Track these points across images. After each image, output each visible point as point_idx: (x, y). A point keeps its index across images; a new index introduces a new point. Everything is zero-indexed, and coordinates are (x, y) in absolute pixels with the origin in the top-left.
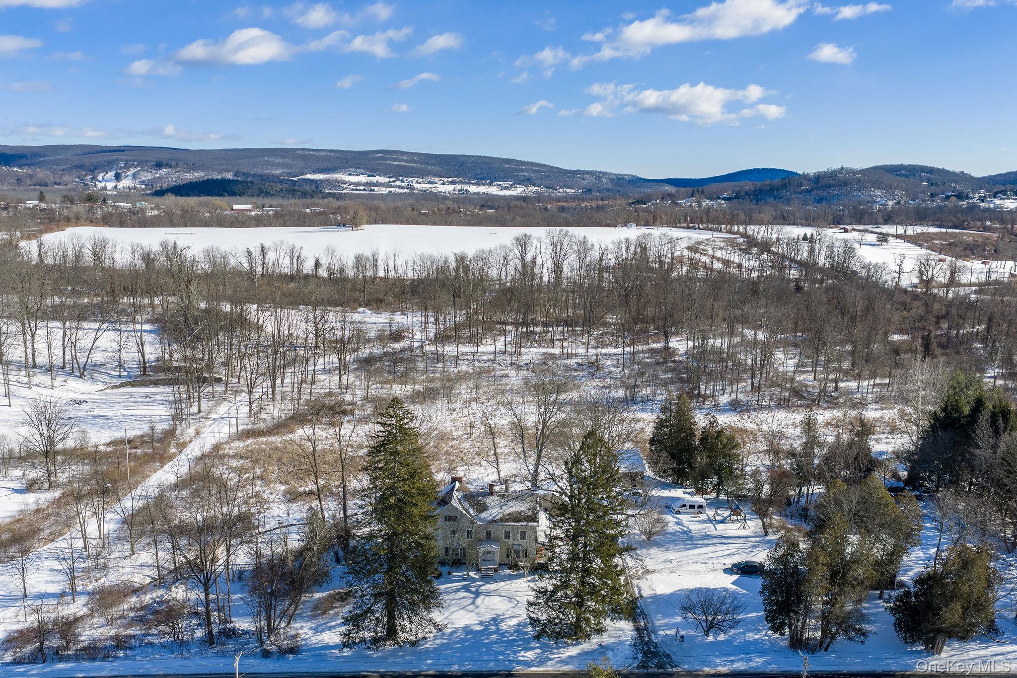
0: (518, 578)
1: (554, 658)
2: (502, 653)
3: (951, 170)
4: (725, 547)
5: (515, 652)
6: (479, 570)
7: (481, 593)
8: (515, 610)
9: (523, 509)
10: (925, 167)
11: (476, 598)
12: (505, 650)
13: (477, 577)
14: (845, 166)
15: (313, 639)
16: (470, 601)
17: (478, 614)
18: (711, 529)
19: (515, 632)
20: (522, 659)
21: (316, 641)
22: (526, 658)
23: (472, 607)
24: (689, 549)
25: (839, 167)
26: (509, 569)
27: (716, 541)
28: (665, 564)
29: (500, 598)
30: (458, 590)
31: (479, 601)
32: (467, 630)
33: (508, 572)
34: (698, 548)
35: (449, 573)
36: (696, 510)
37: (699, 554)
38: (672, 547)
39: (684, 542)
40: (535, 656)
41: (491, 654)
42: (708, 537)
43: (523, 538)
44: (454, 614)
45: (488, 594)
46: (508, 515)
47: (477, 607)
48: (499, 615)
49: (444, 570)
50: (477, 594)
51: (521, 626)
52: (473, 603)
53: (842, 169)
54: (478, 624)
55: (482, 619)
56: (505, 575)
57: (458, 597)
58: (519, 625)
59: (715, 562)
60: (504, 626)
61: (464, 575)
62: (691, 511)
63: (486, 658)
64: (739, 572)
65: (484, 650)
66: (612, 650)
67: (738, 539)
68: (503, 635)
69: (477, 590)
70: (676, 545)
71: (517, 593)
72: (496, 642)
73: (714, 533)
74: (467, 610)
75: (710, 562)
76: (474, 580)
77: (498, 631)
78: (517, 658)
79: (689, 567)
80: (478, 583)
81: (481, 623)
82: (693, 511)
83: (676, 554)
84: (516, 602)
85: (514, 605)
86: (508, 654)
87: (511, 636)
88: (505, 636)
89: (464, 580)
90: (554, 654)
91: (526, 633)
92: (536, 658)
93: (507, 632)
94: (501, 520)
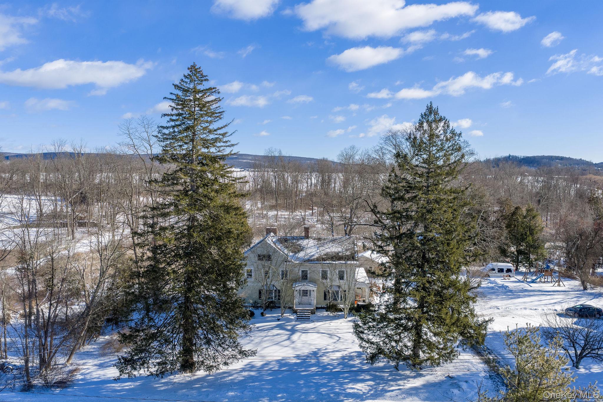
0: (337, 319)
1: (392, 391)
2: (324, 385)
3: (574, 158)
4: (549, 297)
5: (341, 384)
6: (295, 312)
7: (297, 330)
8: (336, 345)
9: (340, 250)
10: (558, 156)
11: (291, 335)
12: (329, 382)
13: (293, 318)
14: (511, 154)
15: (94, 373)
16: (286, 337)
17: (294, 348)
18: (526, 286)
19: (339, 364)
20: (351, 391)
21: (98, 376)
22: (356, 391)
23: (287, 343)
24: (512, 298)
25: (508, 155)
26: (327, 311)
27: (536, 293)
28: (492, 309)
29: (319, 335)
30: (272, 328)
31: (295, 337)
32: (282, 363)
33: (326, 313)
34: (522, 297)
35: (262, 314)
36: (505, 274)
37: (525, 302)
38: (494, 297)
39: (505, 293)
40: (368, 388)
41: (311, 387)
42: (526, 291)
43: (341, 278)
44: (266, 349)
45: (305, 331)
46: (325, 255)
47: (293, 342)
48: (319, 350)
49: (257, 312)
50: (293, 331)
51: (346, 359)
52: (289, 339)
53: (510, 156)
54: (294, 357)
55: (298, 353)
56: (323, 317)
57: (272, 335)
58: (343, 358)
59: (545, 308)
60: (325, 360)
61: (279, 316)
62: (499, 274)
63: (304, 390)
64: (577, 315)
65: (302, 382)
66: (466, 382)
67: (558, 293)
68: (324, 367)
69: (292, 328)
70: (498, 295)
71: (338, 330)
72: (316, 374)
73: (530, 288)
74: (282, 346)
75: (540, 309)
76: (290, 320)
77: (318, 364)
78: (345, 390)
79: (519, 312)
80: (294, 323)
81: (298, 357)
82: (502, 274)
83: (500, 302)
84: (338, 338)
85: (335, 341)
86: (333, 386)
87: (334, 368)
88: (328, 369)
89: (279, 320)
90: (392, 386)
91: (353, 366)
92: (370, 390)
93: (329, 364)
94: (318, 259)
